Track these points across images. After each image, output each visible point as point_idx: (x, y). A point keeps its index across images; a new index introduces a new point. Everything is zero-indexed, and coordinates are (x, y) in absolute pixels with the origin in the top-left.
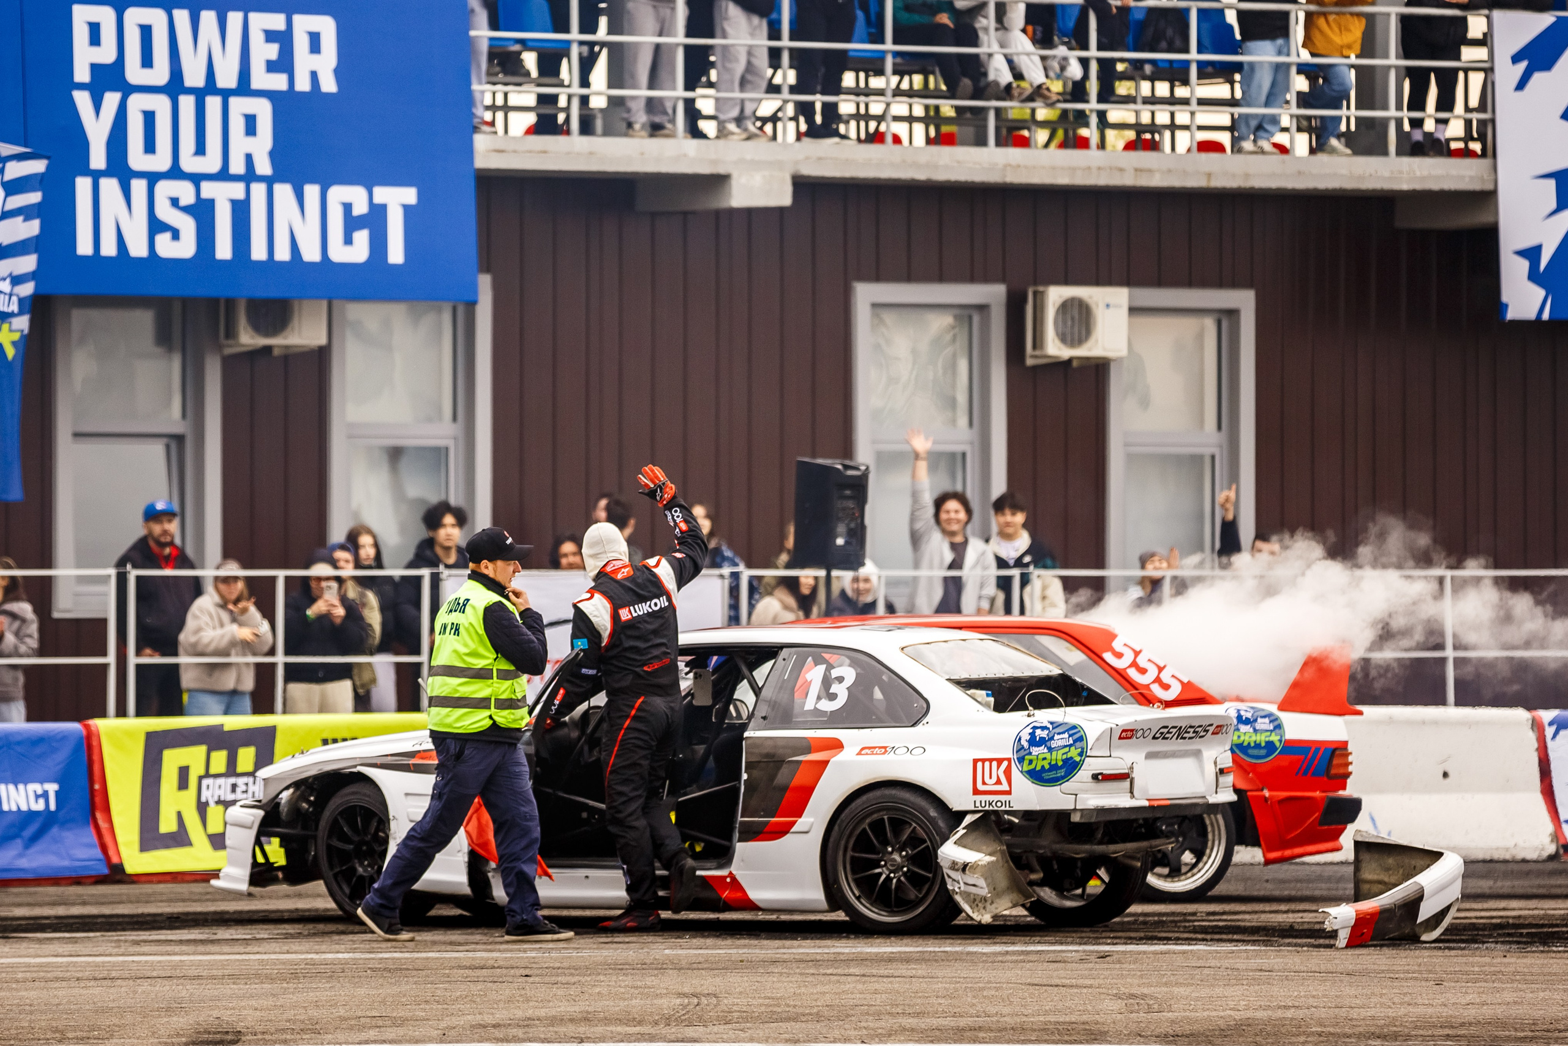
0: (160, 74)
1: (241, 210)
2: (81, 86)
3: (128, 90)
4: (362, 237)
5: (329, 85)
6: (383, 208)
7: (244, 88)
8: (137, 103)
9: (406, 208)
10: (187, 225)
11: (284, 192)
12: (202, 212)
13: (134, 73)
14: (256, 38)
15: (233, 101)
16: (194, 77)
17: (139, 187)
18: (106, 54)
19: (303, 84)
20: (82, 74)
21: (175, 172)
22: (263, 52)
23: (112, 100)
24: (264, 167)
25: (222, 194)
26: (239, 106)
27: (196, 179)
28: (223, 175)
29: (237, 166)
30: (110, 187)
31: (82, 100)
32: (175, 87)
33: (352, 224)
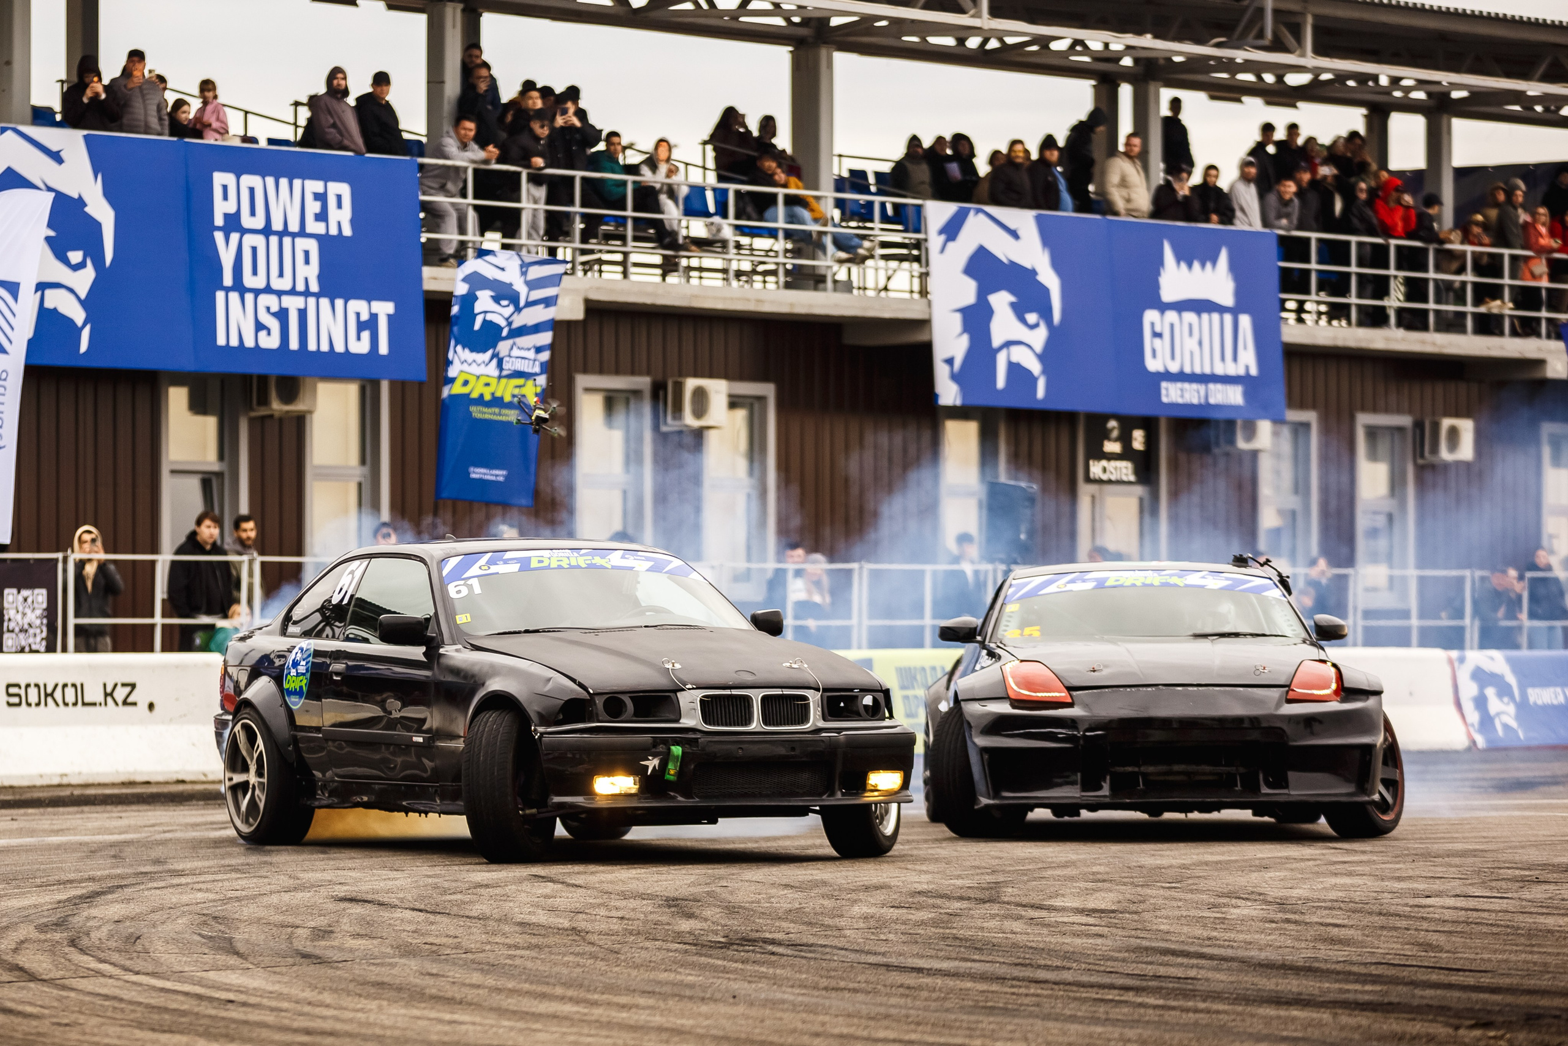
0: (259, 222)
1: (303, 314)
2: (219, 229)
3: (244, 231)
4: (366, 335)
5: (347, 231)
6: (376, 315)
7: (302, 233)
8: (249, 240)
9: (389, 316)
10: (274, 324)
11: (325, 302)
12: (282, 315)
13: (247, 221)
14: (309, 197)
15: (298, 240)
16: (277, 226)
17: (249, 297)
18: (231, 208)
19: (334, 231)
20: (219, 221)
21: (268, 290)
22: (313, 207)
23: (235, 237)
24: (314, 287)
25: (293, 304)
26: (302, 243)
27: (280, 293)
28: (293, 292)
29: (300, 287)
30: (234, 296)
31: (219, 236)
32: (267, 231)
33: (361, 326)
